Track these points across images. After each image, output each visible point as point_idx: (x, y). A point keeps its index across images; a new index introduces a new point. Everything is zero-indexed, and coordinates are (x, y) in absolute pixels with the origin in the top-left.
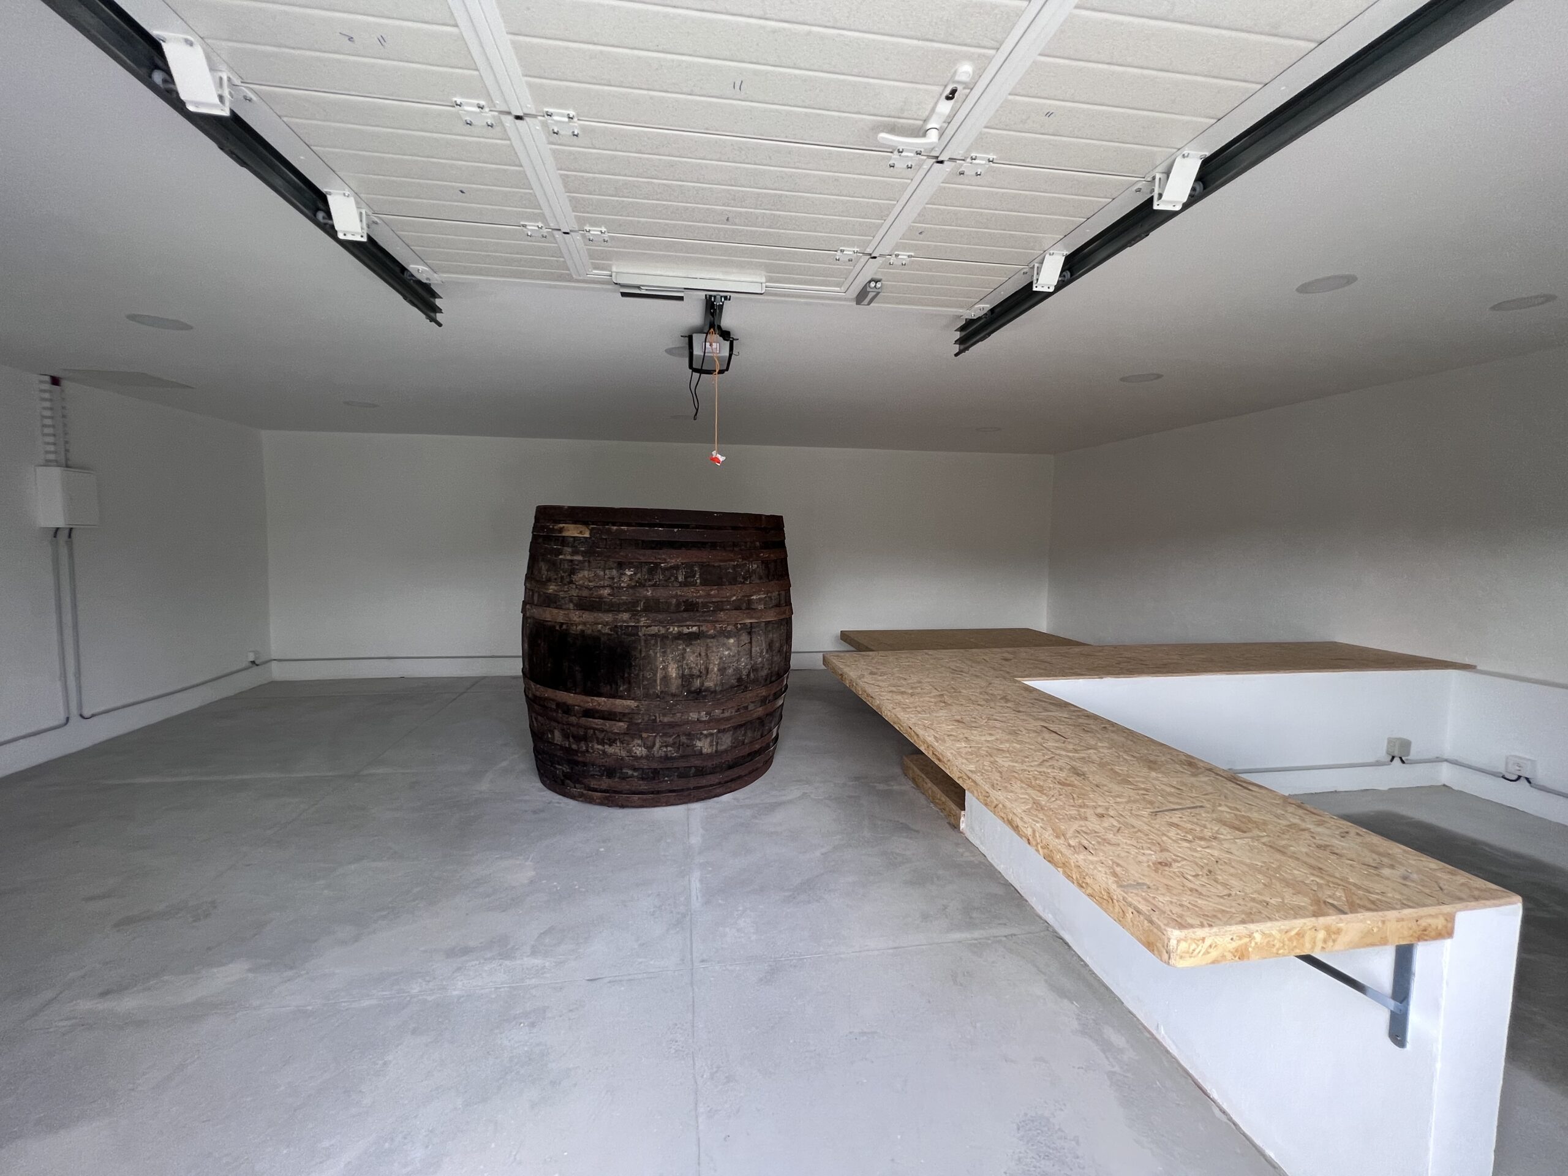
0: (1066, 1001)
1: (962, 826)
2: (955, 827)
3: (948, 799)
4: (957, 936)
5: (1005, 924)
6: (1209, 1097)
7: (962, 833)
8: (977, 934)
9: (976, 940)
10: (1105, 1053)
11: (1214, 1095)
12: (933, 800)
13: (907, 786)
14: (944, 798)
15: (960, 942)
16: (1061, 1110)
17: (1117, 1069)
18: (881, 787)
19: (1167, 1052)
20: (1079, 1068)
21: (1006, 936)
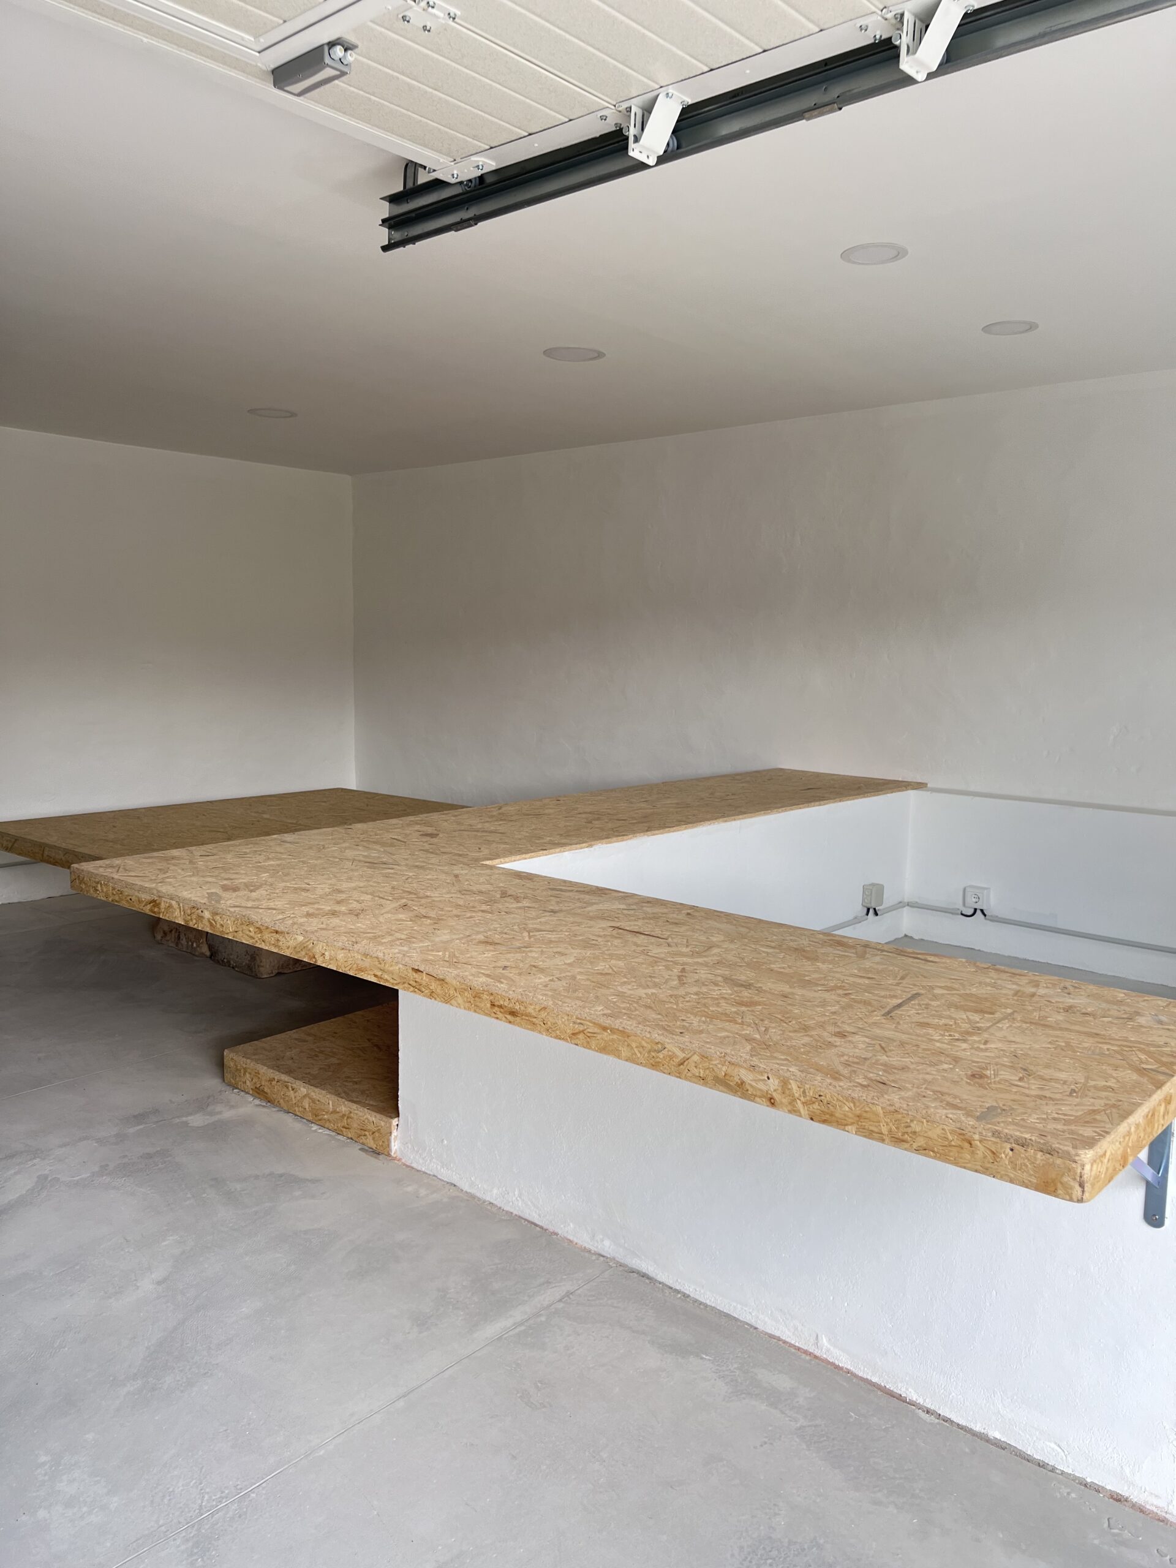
0: (692, 1358)
1: (395, 1146)
2: (380, 1151)
3: (354, 1106)
4: (491, 1330)
5: (548, 1282)
6: (905, 1401)
7: (395, 1159)
8: (518, 1314)
9: (521, 1324)
10: (776, 1408)
11: (912, 1395)
12: (316, 1117)
13: (249, 1106)
14: (345, 1107)
15: (500, 1339)
16: (776, 1514)
17: (802, 1422)
18: (197, 1120)
19: (837, 1367)
20: (762, 1446)
21: (560, 1300)
